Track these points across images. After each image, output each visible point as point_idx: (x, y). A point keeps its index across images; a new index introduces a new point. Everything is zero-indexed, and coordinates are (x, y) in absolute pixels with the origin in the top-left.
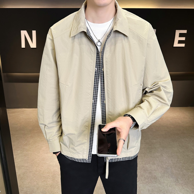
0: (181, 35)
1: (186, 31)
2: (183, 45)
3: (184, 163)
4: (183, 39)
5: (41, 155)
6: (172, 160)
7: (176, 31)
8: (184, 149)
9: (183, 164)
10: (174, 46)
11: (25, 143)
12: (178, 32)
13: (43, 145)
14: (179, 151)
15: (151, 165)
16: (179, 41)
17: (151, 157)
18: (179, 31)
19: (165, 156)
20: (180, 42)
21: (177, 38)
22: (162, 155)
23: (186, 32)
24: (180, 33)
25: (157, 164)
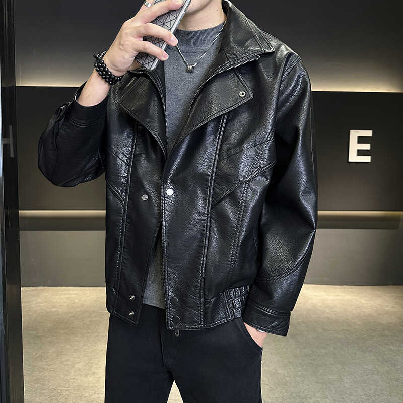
0: (361, 140)
1: (371, 132)
2: (367, 159)
3: (390, 396)
4: (367, 147)
5: (74, 379)
6: (363, 390)
7: (351, 131)
8: (389, 367)
9: (389, 398)
10: (350, 160)
11: (38, 354)
12: (354, 135)
13: (79, 358)
14: (378, 372)
15: (319, 400)
16: (358, 150)
17: (317, 383)
18: (357, 132)
19: (348, 382)
20: (361, 153)
21: (354, 146)
22: (342, 379)
23: (371, 135)
24: (359, 137)
25: (332, 397)
